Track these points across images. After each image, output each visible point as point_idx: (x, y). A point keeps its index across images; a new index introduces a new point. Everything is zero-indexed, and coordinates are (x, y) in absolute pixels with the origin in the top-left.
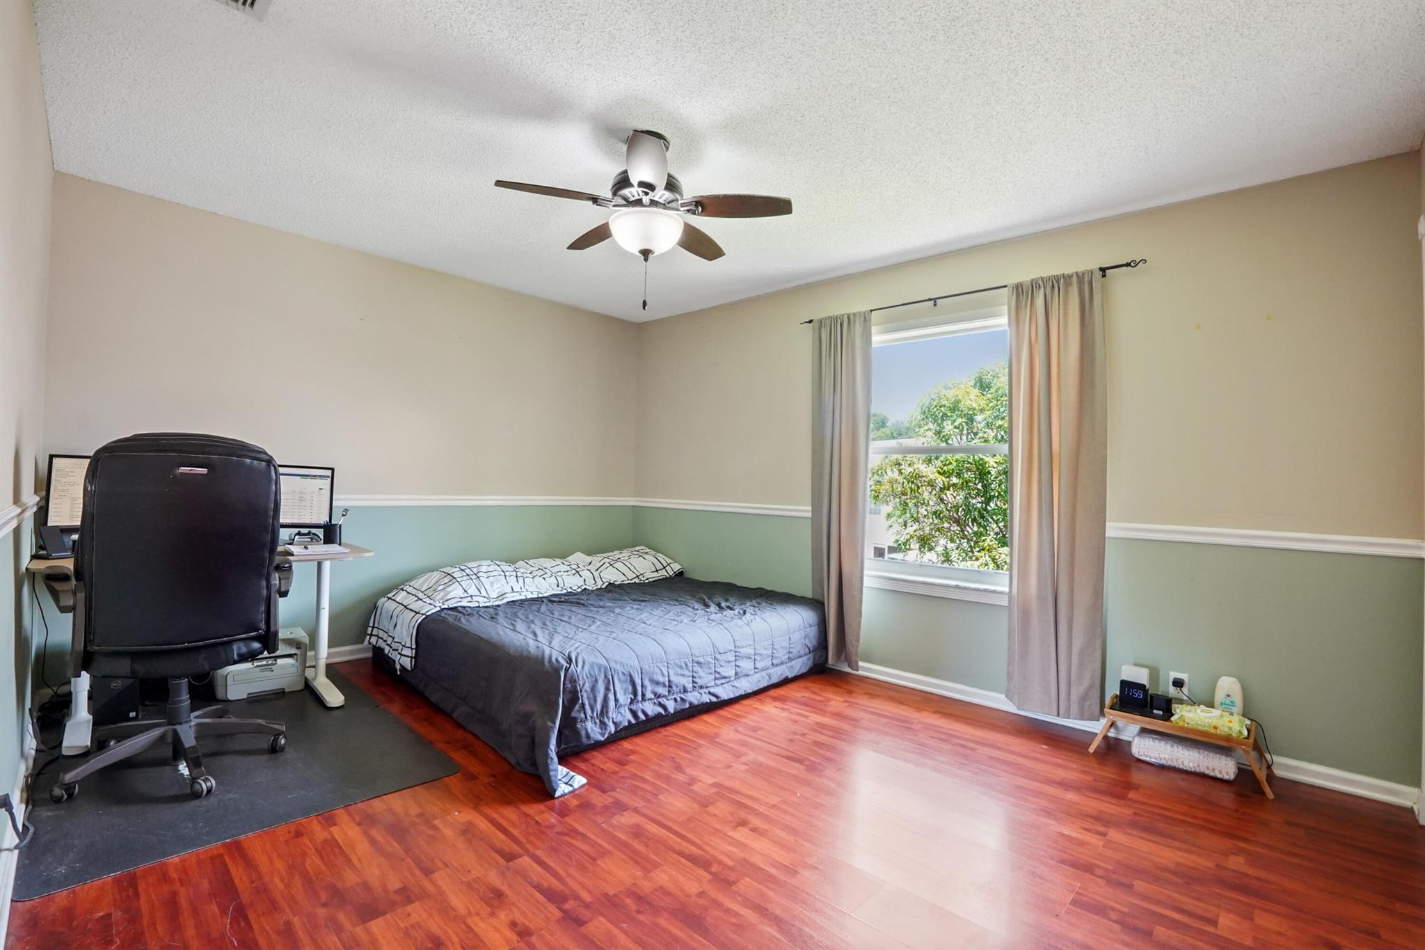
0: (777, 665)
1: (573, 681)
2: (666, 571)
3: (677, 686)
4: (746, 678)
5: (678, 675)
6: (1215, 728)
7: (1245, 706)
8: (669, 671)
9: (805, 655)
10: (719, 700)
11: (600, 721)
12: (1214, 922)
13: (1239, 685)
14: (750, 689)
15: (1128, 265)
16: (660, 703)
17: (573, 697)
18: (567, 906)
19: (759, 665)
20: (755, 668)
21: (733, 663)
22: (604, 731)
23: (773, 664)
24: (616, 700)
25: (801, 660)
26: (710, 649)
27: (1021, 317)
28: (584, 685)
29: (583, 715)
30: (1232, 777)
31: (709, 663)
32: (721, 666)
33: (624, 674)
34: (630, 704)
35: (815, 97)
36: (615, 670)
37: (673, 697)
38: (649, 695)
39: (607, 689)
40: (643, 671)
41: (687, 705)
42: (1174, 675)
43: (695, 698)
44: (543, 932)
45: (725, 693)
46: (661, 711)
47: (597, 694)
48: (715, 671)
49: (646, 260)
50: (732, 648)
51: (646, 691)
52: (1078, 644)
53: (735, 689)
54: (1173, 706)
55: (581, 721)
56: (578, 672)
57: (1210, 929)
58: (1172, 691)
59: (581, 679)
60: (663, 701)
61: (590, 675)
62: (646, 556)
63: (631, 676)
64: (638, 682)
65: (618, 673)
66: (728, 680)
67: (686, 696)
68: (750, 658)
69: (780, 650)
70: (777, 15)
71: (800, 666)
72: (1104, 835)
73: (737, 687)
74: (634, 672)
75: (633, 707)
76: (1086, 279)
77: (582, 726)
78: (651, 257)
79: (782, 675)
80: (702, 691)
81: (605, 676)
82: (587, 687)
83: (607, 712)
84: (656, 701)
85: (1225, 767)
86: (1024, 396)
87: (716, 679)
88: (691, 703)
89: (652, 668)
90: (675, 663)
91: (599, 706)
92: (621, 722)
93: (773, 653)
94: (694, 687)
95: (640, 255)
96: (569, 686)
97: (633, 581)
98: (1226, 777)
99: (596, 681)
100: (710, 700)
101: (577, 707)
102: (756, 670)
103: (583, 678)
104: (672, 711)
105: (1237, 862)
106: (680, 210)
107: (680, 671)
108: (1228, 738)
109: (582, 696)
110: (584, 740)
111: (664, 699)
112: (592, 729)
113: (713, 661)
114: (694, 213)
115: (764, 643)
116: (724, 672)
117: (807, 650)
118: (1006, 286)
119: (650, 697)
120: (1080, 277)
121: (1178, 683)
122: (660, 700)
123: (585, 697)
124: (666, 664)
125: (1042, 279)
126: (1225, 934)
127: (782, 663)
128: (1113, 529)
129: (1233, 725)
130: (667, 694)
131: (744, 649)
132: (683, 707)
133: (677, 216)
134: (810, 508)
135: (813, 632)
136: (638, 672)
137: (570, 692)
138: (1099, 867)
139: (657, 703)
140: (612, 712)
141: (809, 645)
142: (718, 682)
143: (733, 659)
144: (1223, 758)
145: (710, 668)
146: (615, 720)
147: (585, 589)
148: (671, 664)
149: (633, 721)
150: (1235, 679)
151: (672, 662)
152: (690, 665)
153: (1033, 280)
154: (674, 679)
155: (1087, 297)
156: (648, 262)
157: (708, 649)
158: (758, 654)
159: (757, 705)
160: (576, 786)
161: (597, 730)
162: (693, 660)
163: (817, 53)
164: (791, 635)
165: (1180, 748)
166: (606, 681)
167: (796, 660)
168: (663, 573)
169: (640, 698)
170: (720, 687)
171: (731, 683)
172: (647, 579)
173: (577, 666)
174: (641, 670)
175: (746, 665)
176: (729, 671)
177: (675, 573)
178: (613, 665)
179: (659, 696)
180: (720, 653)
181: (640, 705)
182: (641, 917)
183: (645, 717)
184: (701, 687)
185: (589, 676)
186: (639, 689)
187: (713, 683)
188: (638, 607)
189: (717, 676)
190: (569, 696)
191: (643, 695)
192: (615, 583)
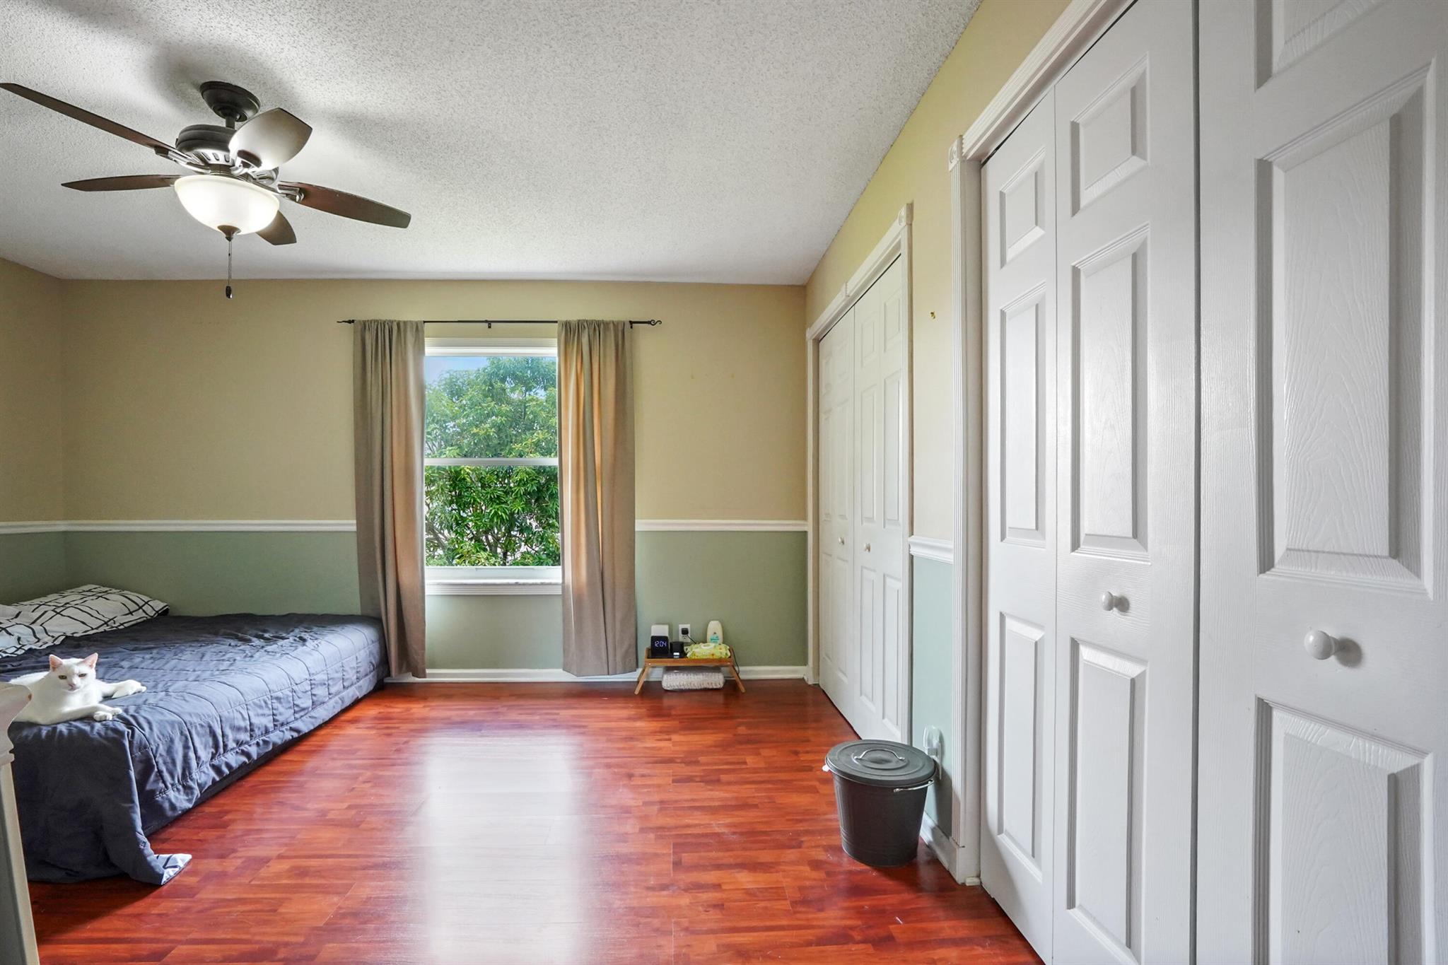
0: (348, 688)
1: (143, 747)
2: (144, 611)
3: (259, 728)
4: (322, 706)
5: (258, 715)
6: (713, 655)
7: (724, 638)
8: (250, 712)
9: (371, 672)
10: (301, 734)
11: (183, 786)
12: (745, 763)
13: (720, 625)
14: (326, 716)
15: (649, 323)
16: (243, 751)
17: (147, 767)
18: (282, 956)
19: (333, 690)
20: (329, 694)
21: (310, 692)
22: (190, 797)
23: (344, 687)
24: (198, 758)
25: (367, 678)
26: (286, 682)
27: (569, 350)
28: (157, 748)
29: (161, 785)
30: (722, 685)
31: (288, 696)
32: (299, 698)
33: (202, 726)
34: (212, 759)
35: (449, 127)
36: (191, 724)
37: (255, 742)
38: (231, 745)
39: (186, 747)
40: (223, 719)
41: (271, 747)
42: (681, 626)
43: (277, 737)
45: (306, 726)
46: (244, 759)
47: (175, 755)
48: (294, 704)
49: (229, 239)
50: (307, 677)
51: (228, 741)
52: (619, 616)
53: (313, 720)
54: (685, 648)
55: (160, 793)
56: (147, 735)
57: (744, 766)
58: (681, 638)
59: (152, 742)
60: (244, 748)
61: (163, 735)
62: (107, 596)
63: (210, 727)
64: (219, 732)
65: (196, 727)
66: (306, 711)
67: (269, 737)
68: (325, 684)
69: (350, 671)
70: (452, 56)
71: (366, 685)
72: (670, 740)
73: (315, 718)
74: (213, 722)
75: (216, 762)
76: (620, 328)
77: (162, 798)
78: (235, 235)
79: (353, 697)
80: (284, 729)
81: (182, 733)
82: (162, 750)
83: (190, 774)
84: (238, 750)
85: (716, 680)
86: (572, 418)
87: (295, 712)
88: (274, 744)
89: (232, 714)
90: (255, 704)
91: (179, 770)
92: (206, 783)
93: (344, 675)
94: (275, 725)
95: (219, 230)
96: (138, 754)
97: (101, 629)
98: (718, 686)
99: (172, 741)
100: (292, 736)
101: (153, 777)
102: (330, 696)
103: (155, 741)
104: (255, 757)
105: (742, 730)
106: (277, 192)
107: (260, 711)
108: (720, 660)
109: (157, 763)
110: (169, 813)
111: (246, 746)
112: (176, 798)
113: (291, 694)
114: (293, 199)
115: (335, 666)
116: (302, 703)
117: (372, 668)
118: (556, 322)
119: (232, 747)
120: (616, 324)
121: (685, 632)
122: (242, 748)
123: (160, 763)
124: (245, 707)
125: (587, 321)
126: (753, 766)
127: (352, 685)
128: (641, 525)
129: (721, 651)
130: (249, 739)
131: (318, 675)
132: (267, 750)
133: (275, 197)
134: (355, 522)
135: (375, 648)
136: (217, 721)
137: (141, 762)
138: (676, 758)
139: (240, 751)
140: (195, 775)
141: (374, 662)
142: (297, 716)
143: (309, 688)
144: (717, 674)
145: (290, 702)
146: (199, 781)
147: (30, 649)
148: (250, 705)
149: (217, 779)
150: (718, 622)
151: (251, 702)
152: (269, 702)
153: (579, 321)
154: (255, 720)
155: (620, 342)
156: (232, 241)
157: (285, 683)
158: (331, 679)
159: (336, 731)
160: (181, 864)
161: (182, 797)
162: (271, 696)
163: (471, 97)
164: (357, 655)
165: (692, 674)
166: (184, 738)
167: (363, 679)
168: (140, 614)
169: (221, 750)
170: (299, 721)
171: (309, 715)
172: (122, 624)
173: (143, 729)
174: (220, 717)
175: (321, 692)
176: (306, 703)
177: (157, 612)
178: (187, 718)
179: (242, 744)
180: (297, 684)
181: (223, 758)
183: (229, 770)
184: (282, 725)
185: (161, 737)
186: (220, 739)
187: (293, 718)
188: (151, 655)
189: (296, 709)
190: (140, 766)
191: (225, 746)
192: (75, 635)
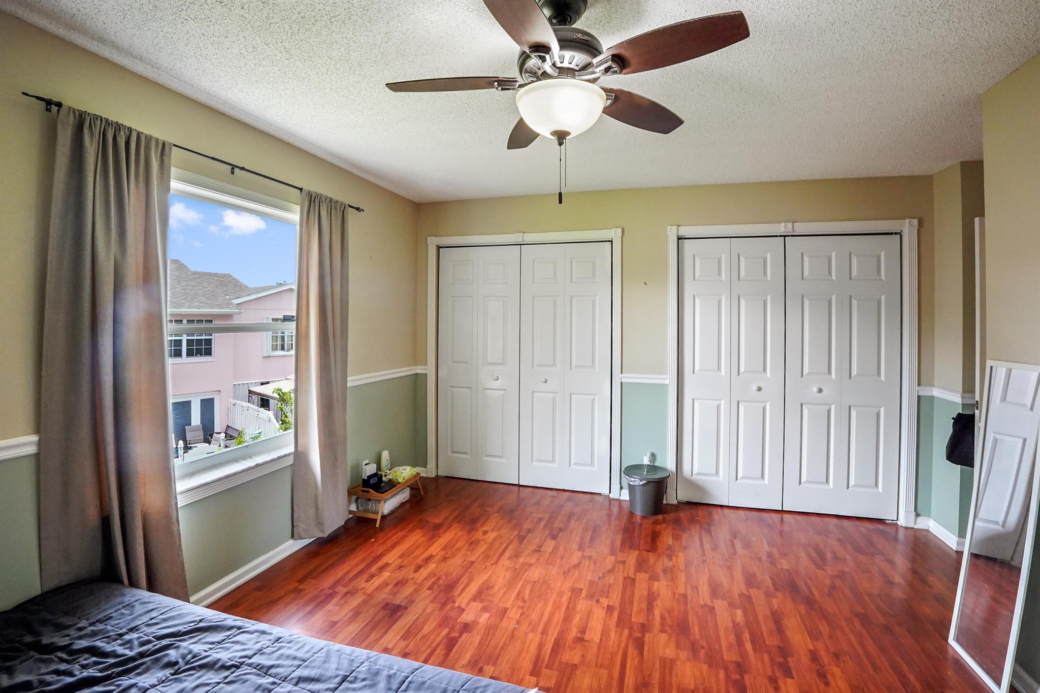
15: (357, 209)
18: (738, 677)
44: (762, 673)
76: (342, 209)
120: (341, 205)
150: (387, 451)
182: (704, 644)
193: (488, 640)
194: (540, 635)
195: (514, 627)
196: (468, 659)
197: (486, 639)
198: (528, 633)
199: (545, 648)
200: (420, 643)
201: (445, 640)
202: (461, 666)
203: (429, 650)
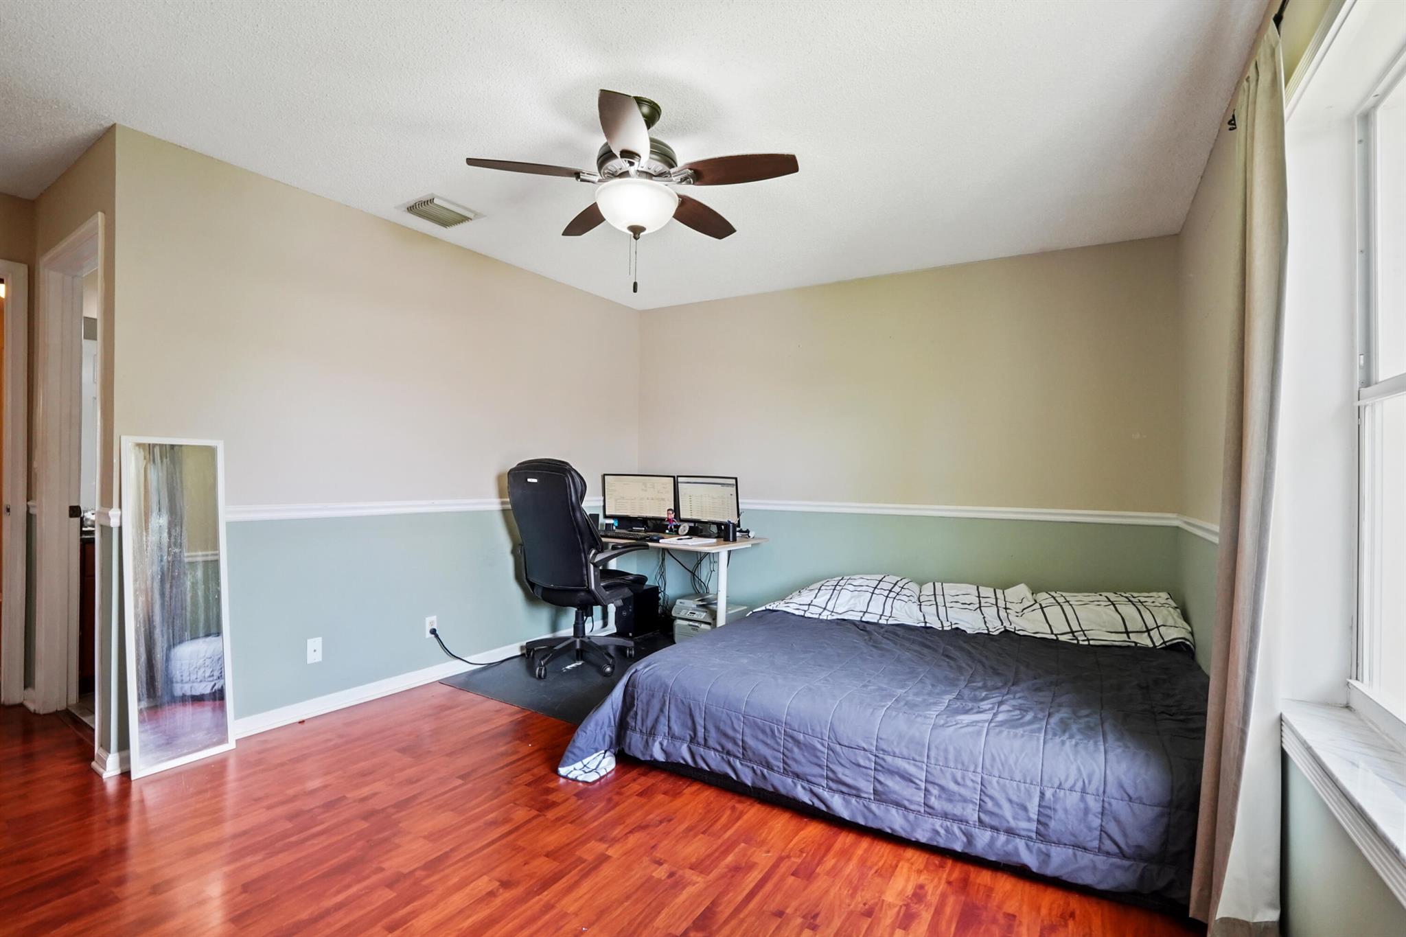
1: (634, 686)
2: (1149, 636)
3: (756, 754)
5: (758, 740)
8: (744, 728)
11: (647, 739)
16: (729, 762)
17: (631, 701)
19: (937, 805)
26: (822, 730)
28: (642, 693)
29: (634, 725)
31: (815, 748)
33: (683, 703)
34: (689, 742)
36: (674, 695)
37: (749, 765)
38: (714, 744)
39: (662, 709)
40: (709, 712)
46: (730, 772)
47: (651, 709)
48: (828, 766)
49: (636, 237)
51: (709, 737)
55: (632, 730)
56: (641, 680)
59: (640, 687)
63: (692, 712)
64: (700, 721)
65: (677, 700)
69: (1004, 804)
74: (696, 710)
75: (693, 748)
77: (630, 734)
81: (663, 696)
82: (644, 698)
83: (655, 734)
87: (828, 778)
89: (720, 713)
90: (755, 722)
91: (649, 723)
92: (673, 755)
94: (785, 769)
99: (653, 696)
101: (631, 713)
103: (643, 687)
104: (747, 781)
107: (761, 736)
109: (637, 705)
111: (737, 762)
116: (845, 775)
119: (714, 747)
122: (730, 759)
123: (639, 707)
130: (739, 755)
136: (701, 712)
137: (631, 695)
139: (725, 760)
140: (663, 738)
143: (870, 765)
145: (818, 757)
146: (665, 747)
148: (749, 720)
149: (691, 764)
151: (752, 720)
152: (781, 737)
154: (751, 742)
166: (663, 701)
169: (701, 741)
174: (706, 709)
179: (728, 753)
181: (701, 750)
183: (708, 768)
185: (648, 688)
186: (701, 729)
191: (706, 740)
193: (643, 915)
194: (557, 905)
195: (590, 930)
196: (684, 892)
197: (647, 916)
198: (574, 914)
199: (566, 884)
200: (757, 930)
201: (715, 928)
202: (697, 885)
203: (742, 916)
